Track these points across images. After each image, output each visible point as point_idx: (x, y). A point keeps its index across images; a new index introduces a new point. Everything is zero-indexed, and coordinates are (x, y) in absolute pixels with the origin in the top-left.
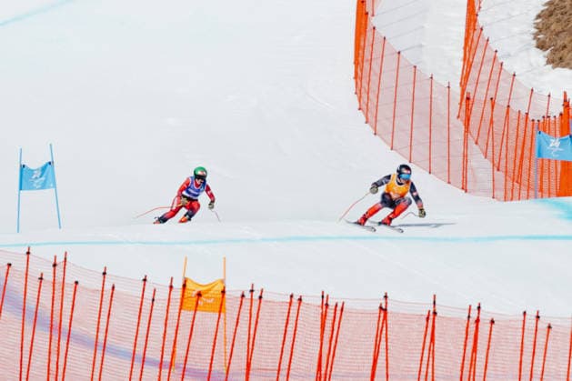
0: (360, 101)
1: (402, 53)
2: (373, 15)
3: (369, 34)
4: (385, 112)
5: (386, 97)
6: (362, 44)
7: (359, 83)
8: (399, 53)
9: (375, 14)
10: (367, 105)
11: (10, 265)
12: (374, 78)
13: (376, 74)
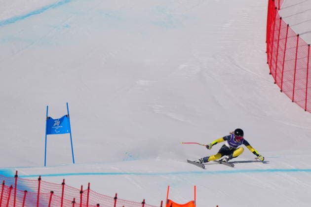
0: (270, 69)
1: (300, 36)
2: (279, 9)
3: (277, 22)
4: (288, 76)
5: (289, 66)
6: (272, 29)
7: (270, 55)
8: (298, 35)
9: (281, 8)
10: (276, 71)
11: (52, 192)
12: (281, 53)
13: (282, 50)
